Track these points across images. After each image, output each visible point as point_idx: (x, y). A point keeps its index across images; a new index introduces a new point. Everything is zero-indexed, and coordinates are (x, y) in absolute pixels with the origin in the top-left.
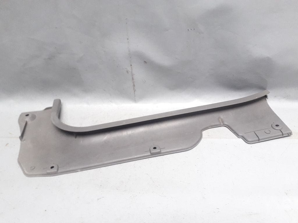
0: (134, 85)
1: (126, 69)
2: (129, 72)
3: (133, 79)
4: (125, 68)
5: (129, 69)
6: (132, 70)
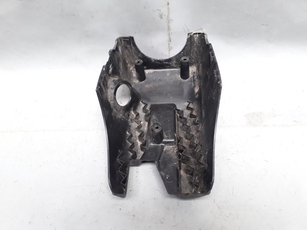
0: (170, 40)
1: (160, 10)
2: (163, 16)
3: (169, 29)
4: (158, 10)
5: (164, 11)
6: (169, 13)
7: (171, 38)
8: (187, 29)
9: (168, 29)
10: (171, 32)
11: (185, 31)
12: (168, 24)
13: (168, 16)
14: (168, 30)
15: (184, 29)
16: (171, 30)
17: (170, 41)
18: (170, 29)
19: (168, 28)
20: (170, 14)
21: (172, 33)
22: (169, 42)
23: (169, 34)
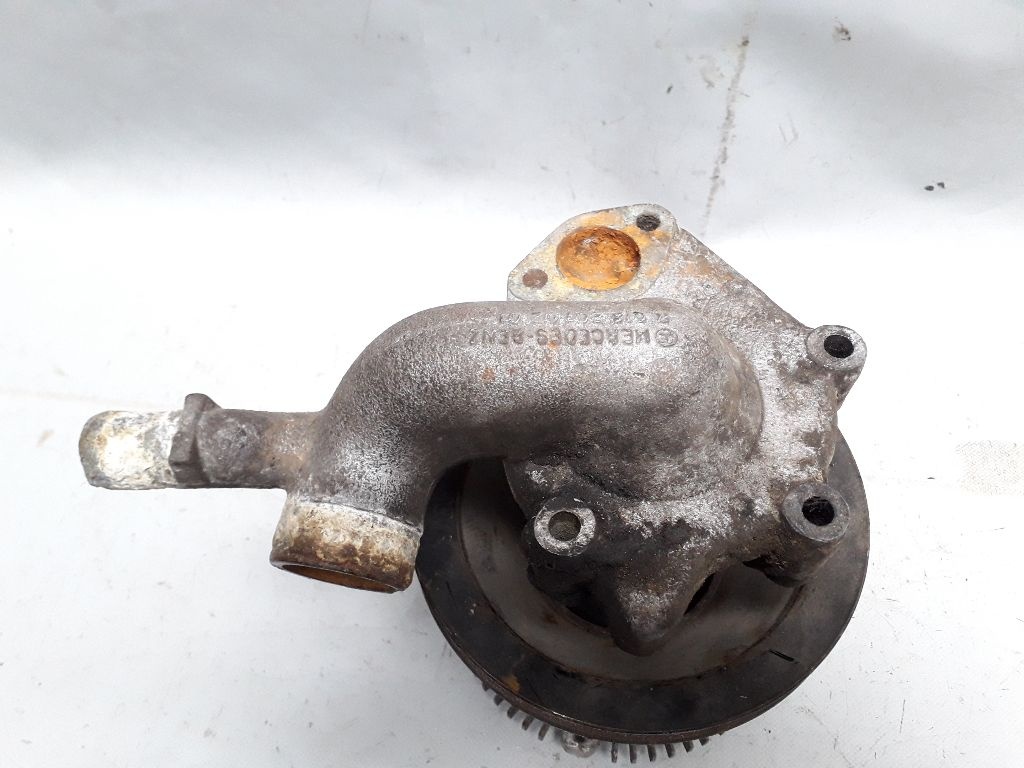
7: (729, 152)
8: (794, 130)
9: (724, 121)
10: (732, 131)
11: (783, 134)
12: (728, 107)
13: (735, 81)
14: (725, 125)
15: (780, 128)
16: (734, 127)
17: (723, 162)
18: (731, 122)
19: (727, 118)
20: (743, 75)
21: (734, 136)
22: (716, 163)
23: (724, 140)
